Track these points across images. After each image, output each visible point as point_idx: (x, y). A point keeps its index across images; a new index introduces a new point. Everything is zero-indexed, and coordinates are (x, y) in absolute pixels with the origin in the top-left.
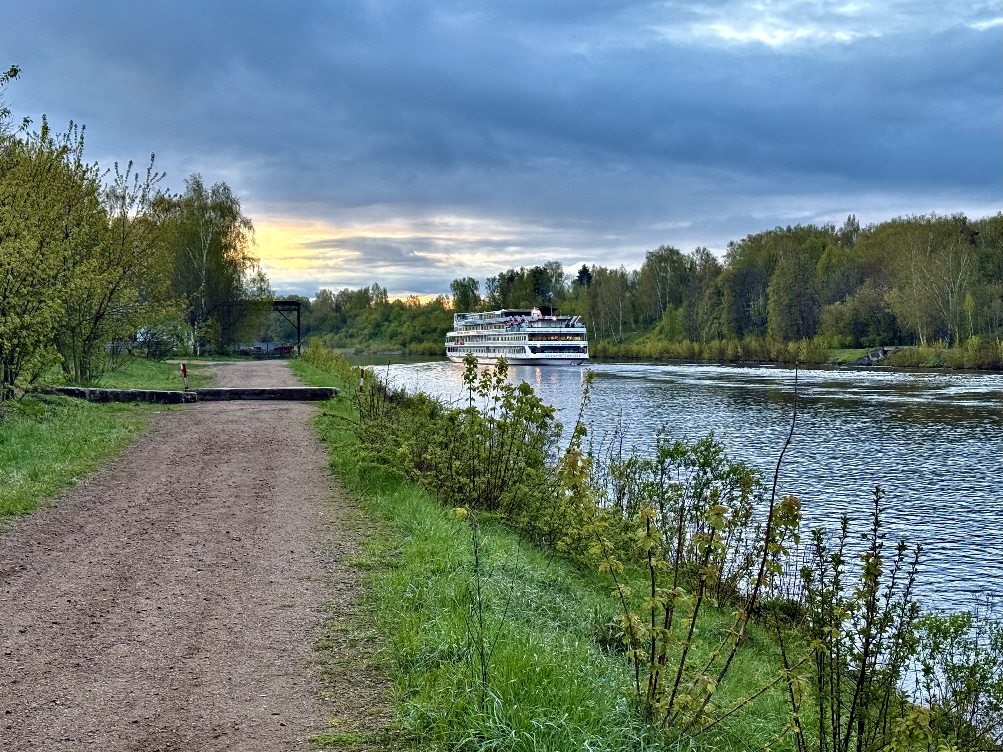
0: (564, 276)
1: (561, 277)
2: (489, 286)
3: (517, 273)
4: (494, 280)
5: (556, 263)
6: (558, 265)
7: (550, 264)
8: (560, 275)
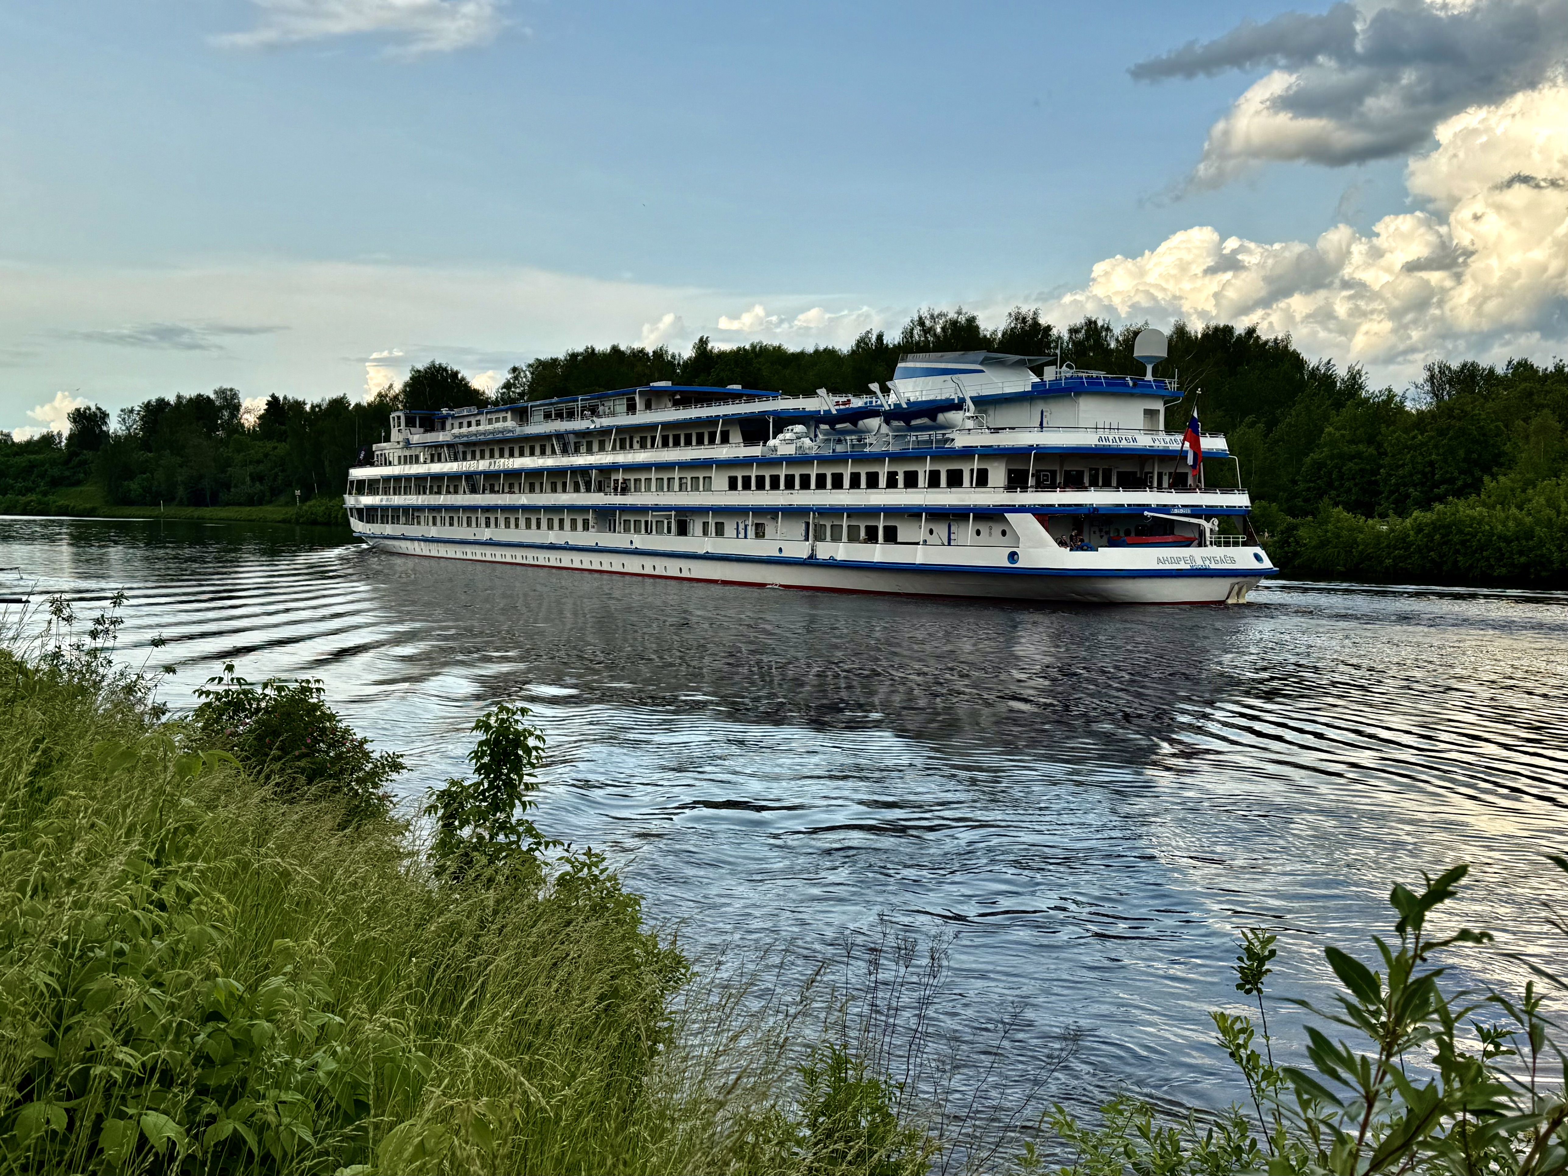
0: (242, 411)
1: (238, 410)
2: (124, 419)
3: (168, 404)
4: (132, 411)
5: (231, 390)
6: (235, 395)
7: (221, 393)
8: (237, 407)
